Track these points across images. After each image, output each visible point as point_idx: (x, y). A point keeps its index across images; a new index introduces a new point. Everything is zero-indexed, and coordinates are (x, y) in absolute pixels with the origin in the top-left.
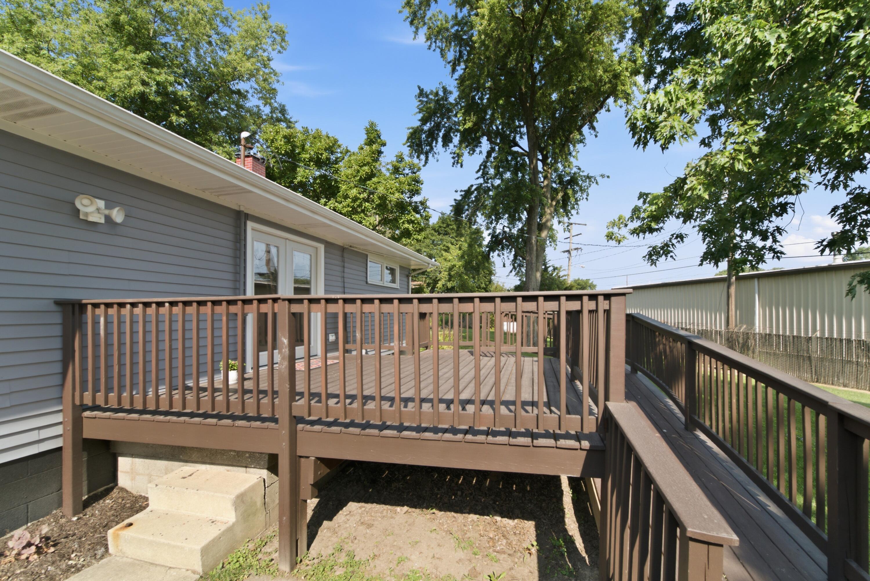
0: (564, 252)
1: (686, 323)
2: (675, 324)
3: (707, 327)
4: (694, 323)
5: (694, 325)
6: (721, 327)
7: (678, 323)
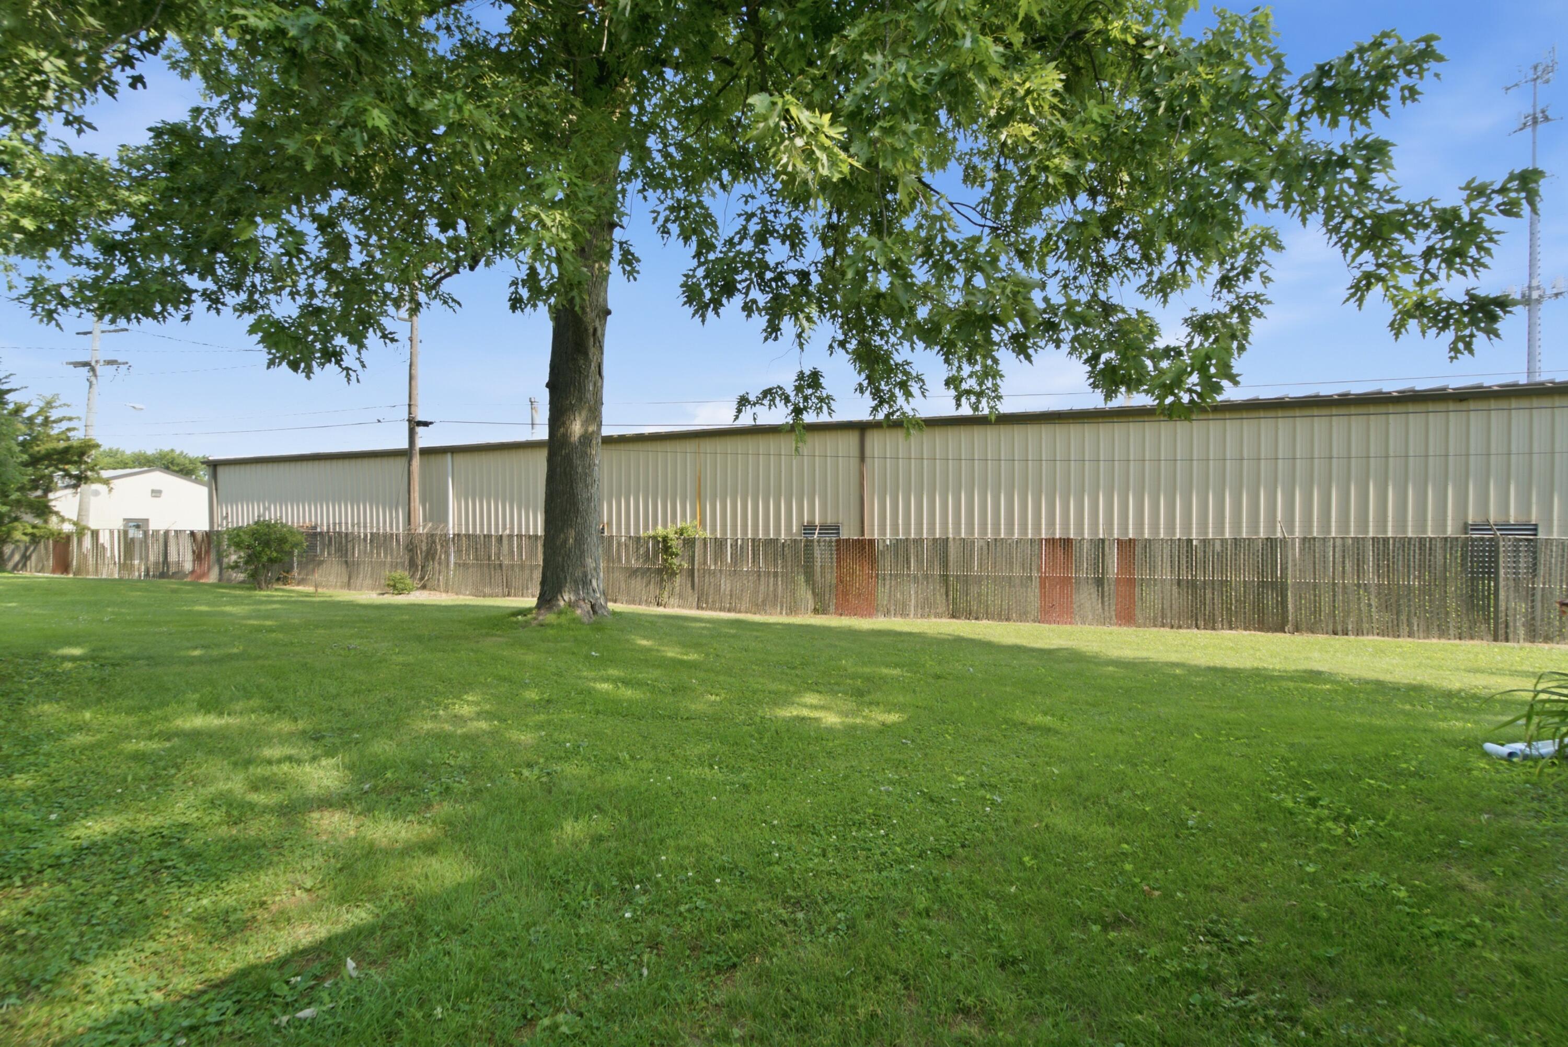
0: (77, 364)
1: (346, 523)
2: (328, 526)
3: (378, 529)
4: (359, 524)
5: (359, 527)
6: (398, 528)
7: (334, 524)
